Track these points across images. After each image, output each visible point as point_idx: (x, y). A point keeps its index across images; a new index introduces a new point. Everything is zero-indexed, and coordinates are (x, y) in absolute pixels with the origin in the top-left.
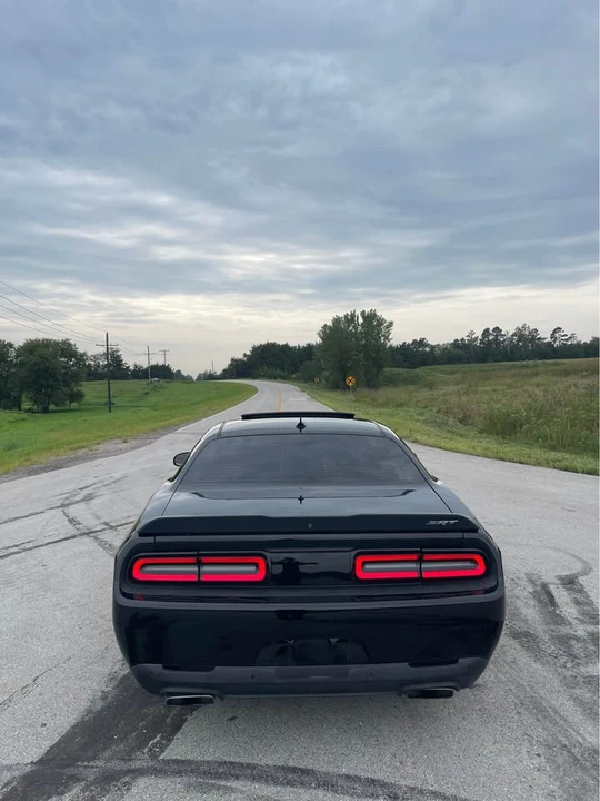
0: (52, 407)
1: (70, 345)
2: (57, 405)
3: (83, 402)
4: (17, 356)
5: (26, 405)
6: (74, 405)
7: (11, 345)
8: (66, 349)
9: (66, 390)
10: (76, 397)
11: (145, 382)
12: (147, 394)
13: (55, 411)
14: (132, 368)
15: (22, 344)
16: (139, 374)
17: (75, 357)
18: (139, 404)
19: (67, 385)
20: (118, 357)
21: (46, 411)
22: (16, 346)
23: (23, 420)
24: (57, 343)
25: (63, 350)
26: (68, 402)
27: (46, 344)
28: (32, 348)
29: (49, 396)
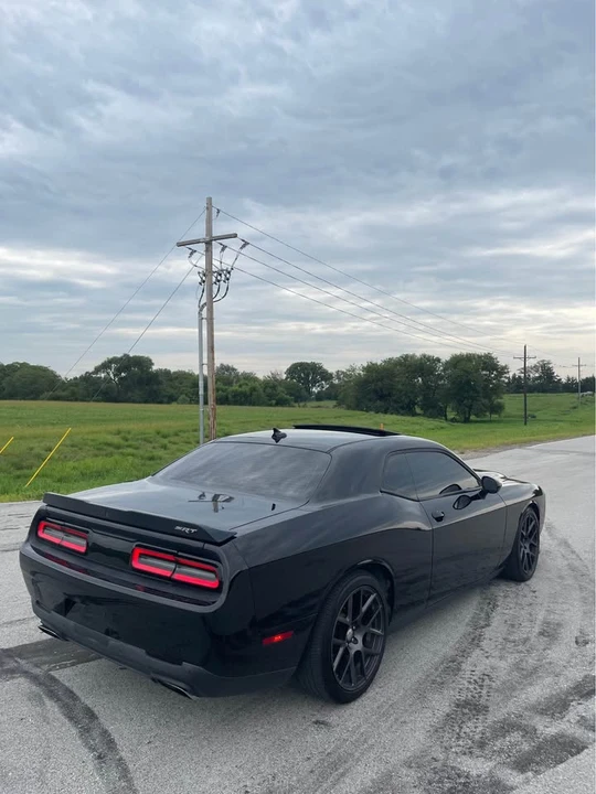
0: (473, 417)
1: (491, 358)
2: (477, 415)
3: (503, 414)
4: (444, 370)
5: (451, 415)
6: (495, 416)
7: (438, 360)
8: (488, 363)
9: (486, 401)
10: (497, 409)
11: (576, 395)
12: (575, 408)
13: (476, 422)
14: (564, 381)
15: (448, 359)
16: (571, 387)
17: (496, 370)
18: (564, 418)
19: (488, 396)
20: (549, 369)
21: (467, 421)
22: (443, 360)
23: (442, 428)
24: (480, 357)
25: (485, 363)
26: (488, 414)
27: (469, 358)
28: (457, 362)
29: (470, 407)
